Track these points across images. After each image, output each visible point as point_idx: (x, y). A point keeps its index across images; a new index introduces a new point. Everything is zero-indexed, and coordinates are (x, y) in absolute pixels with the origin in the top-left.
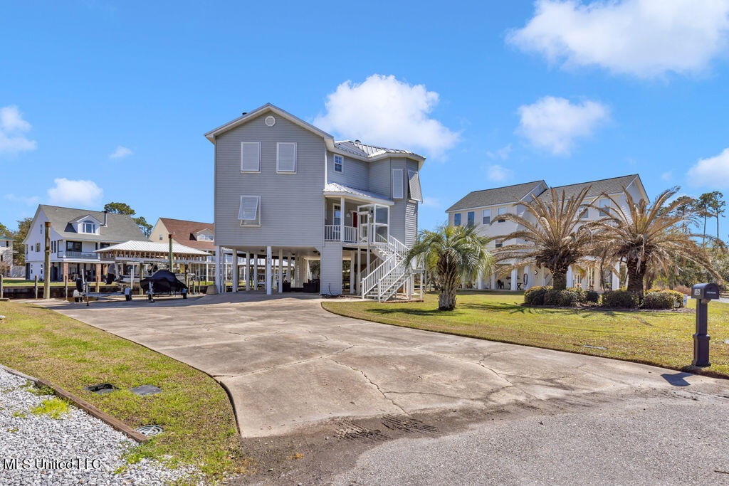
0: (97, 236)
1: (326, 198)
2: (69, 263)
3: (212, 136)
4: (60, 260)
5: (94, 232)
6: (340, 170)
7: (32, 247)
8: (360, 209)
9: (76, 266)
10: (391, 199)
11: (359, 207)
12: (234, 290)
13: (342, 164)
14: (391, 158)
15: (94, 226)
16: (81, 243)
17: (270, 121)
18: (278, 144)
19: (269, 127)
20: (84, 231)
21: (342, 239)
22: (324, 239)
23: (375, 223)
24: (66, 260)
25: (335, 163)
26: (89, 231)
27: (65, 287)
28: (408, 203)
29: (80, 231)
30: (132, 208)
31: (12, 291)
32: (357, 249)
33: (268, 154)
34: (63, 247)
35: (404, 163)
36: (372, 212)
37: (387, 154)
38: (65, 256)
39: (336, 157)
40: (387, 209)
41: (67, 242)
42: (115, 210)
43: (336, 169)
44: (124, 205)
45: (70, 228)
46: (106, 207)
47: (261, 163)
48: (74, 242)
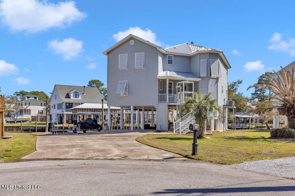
0: (80, 100)
1: (159, 80)
2: (67, 115)
3: (105, 53)
4: (62, 113)
5: (78, 98)
6: (171, 63)
7: (52, 106)
8: (178, 84)
9: (71, 116)
10: (200, 77)
11: (177, 83)
12: (121, 128)
13: (173, 60)
14: (200, 54)
15: (78, 94)
16: (72, 103)
17: (132, 42)
18: (136, 54)
19: (132, 45)
20: (74, 98)
21: (167, 101)
22: (158, 101)
23: (184, 92)
24: (65, 113)
25: (168, 59)
26: (76, 97)
27: (63, 127)
28: (210, 78)
29: (72, 98)
30: (102, 82)
31: (41, 129)
32: (176, 106)
33: (131, 59)
34: (64, 106)
35: (207, 56)
36: (182, 86)
37: (197, 52)
38: (64, 111)
39: (169, 57)
40: (192, 83)
41: (66, 103)
42: (94, 84)
43: (169, 63)
44: (98, 81)
45: (68, 96)
46: (90, 82)
47: (128, 64)
48: (69, 103)
